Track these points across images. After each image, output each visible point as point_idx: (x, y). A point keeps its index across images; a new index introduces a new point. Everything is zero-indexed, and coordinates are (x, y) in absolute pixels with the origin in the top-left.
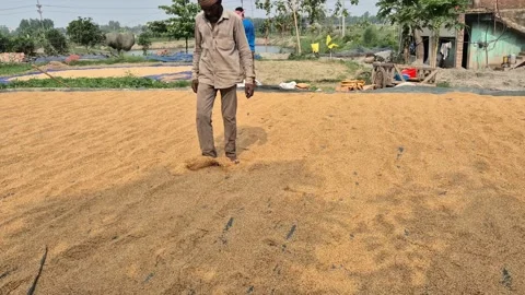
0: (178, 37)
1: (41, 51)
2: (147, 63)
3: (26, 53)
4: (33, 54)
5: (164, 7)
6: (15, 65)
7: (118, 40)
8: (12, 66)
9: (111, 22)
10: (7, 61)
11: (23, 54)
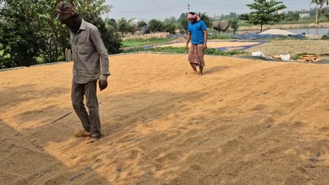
0: (256, 23)
1: (178, 31)
2: (230, 40)
3: (170, 33)
4: (174, 33)
5: (249, 5)
6: (162, 39)
7: (219, 26)
8: (161, 39)
9: (231, 13)
10: (159, 37)
11: (168, 33)
